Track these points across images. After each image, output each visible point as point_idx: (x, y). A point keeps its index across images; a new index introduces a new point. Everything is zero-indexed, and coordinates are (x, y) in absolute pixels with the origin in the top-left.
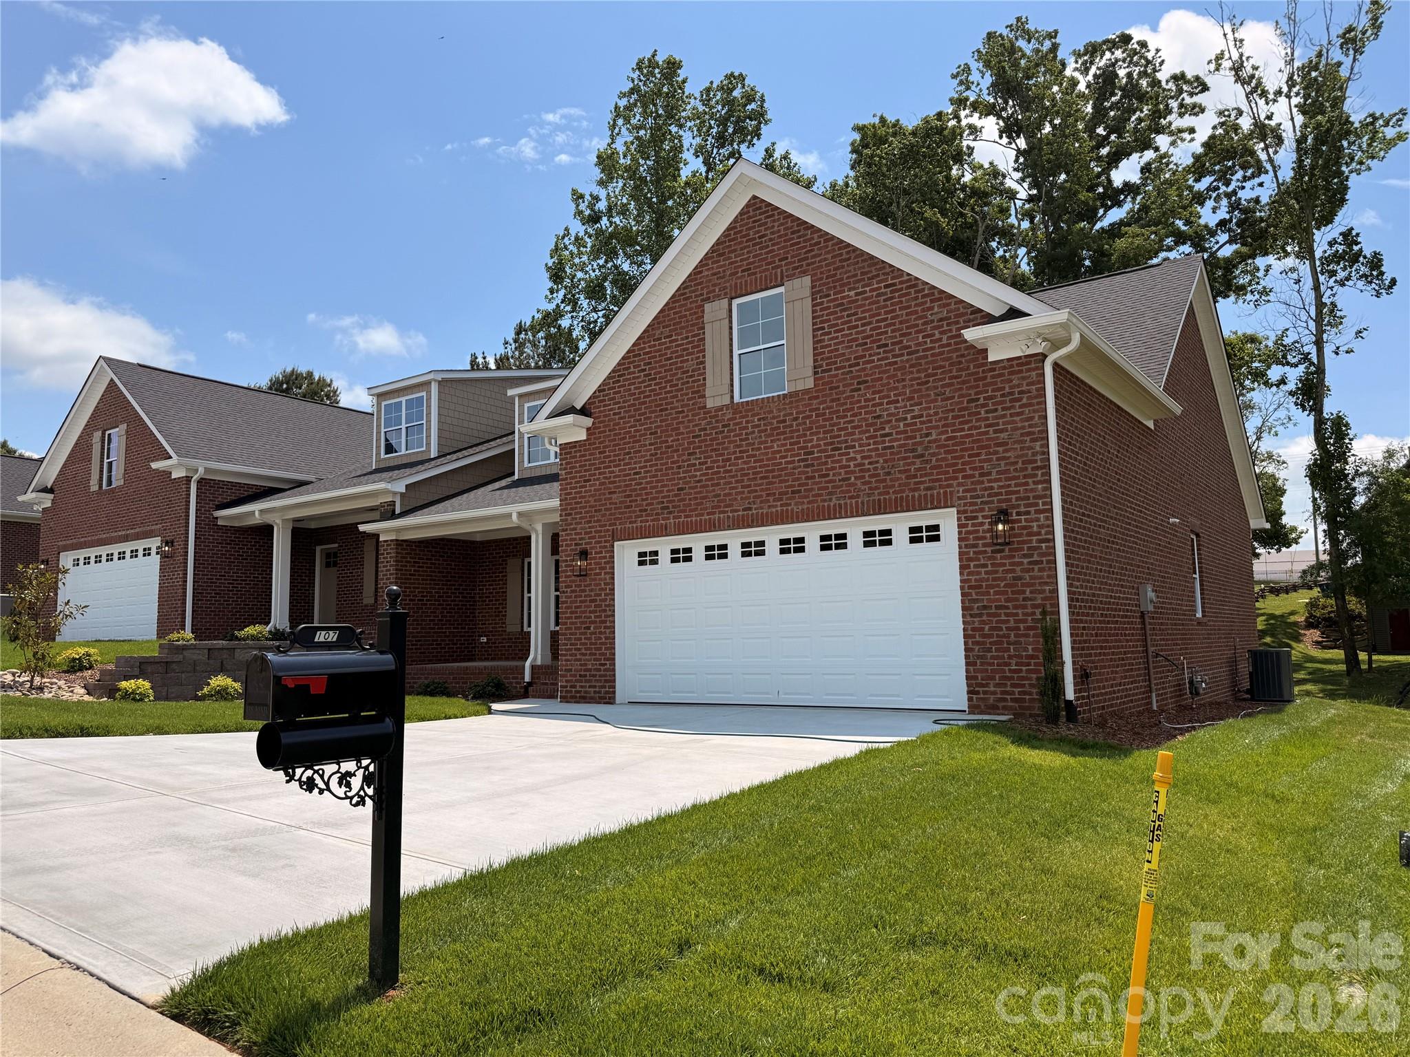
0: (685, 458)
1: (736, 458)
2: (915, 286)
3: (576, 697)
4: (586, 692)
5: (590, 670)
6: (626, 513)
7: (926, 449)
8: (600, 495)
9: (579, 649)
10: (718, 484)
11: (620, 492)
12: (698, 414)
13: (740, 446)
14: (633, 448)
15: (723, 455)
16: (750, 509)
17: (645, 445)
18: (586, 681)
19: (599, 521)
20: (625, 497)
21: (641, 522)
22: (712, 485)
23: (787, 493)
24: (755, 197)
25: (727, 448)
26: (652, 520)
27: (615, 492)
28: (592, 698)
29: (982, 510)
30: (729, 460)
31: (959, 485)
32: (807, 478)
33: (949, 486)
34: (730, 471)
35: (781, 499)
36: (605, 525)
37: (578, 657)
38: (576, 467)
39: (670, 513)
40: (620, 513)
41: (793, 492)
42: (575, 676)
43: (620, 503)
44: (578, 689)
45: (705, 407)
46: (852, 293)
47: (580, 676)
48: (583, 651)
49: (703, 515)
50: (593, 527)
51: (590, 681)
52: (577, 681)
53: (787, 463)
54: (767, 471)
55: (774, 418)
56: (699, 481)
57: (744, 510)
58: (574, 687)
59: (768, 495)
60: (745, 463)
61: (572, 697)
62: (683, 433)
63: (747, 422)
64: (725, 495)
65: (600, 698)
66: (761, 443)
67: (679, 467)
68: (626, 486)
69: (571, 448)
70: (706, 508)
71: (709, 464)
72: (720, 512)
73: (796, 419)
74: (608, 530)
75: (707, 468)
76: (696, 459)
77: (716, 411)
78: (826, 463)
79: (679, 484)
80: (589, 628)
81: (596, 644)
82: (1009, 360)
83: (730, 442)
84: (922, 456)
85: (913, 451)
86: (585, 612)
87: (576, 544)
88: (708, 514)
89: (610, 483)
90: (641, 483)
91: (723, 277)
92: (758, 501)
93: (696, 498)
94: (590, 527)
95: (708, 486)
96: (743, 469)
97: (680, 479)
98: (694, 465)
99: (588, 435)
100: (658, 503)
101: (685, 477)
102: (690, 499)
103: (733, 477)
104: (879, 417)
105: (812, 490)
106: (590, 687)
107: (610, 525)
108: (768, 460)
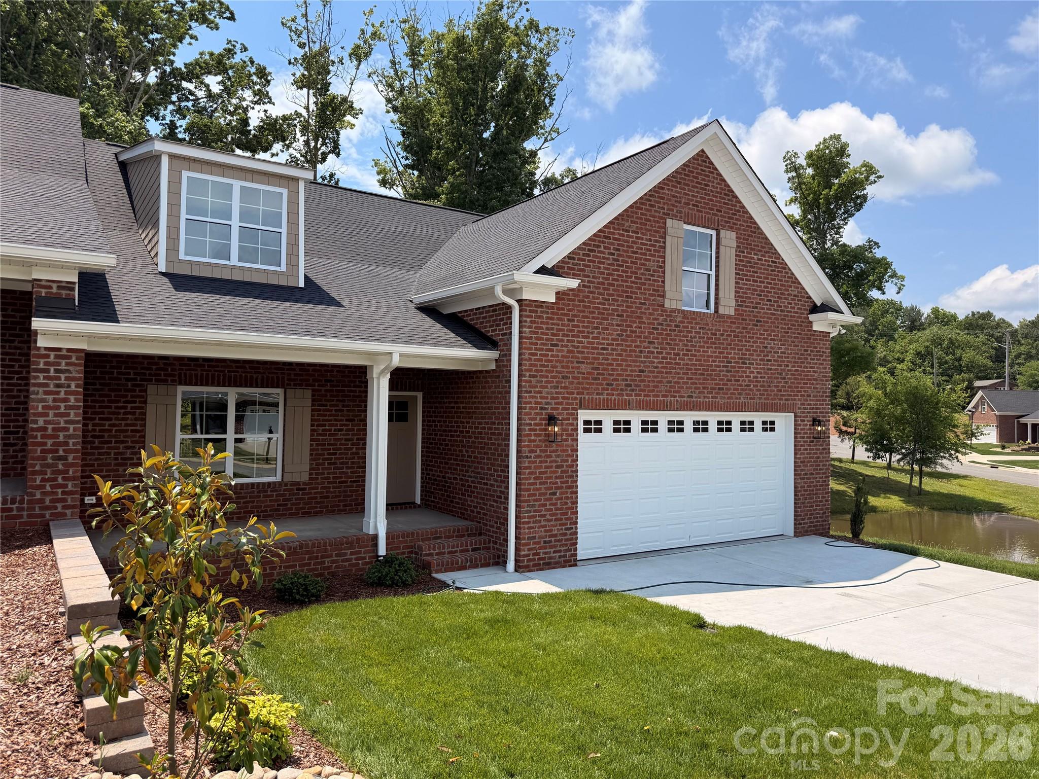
0: (646, 344)
1: (684, 355)
2: (784, 268)
3: (539, 564)
4: (550, 558)
5: (556, 535)
6: (593, 384)
7: (787, 374)
8: (568, 362)
9: (544, 516)
10: (670, 373)
11: (587, 363)
12: (658, 310)
13: (686, 345)
14: (601, 323)
15: (674, 349)
16: (692, 397)
17: (613, 325)
18: (551, 547)
19: (565, 388)
20: (593, 368)
21: (608, 394)
22: (667, 373)
23: (715, 389)
24: (703, 151)
25: (677, 345)
26: (618, 395)
27: (583, 363)
28: (556, 563)
29: (806, 417)
30: (678, 354)
31: (799, 400)
32: (728, 380)
33: (795, 400)
34: (679, 364)
35: (711, 393)
36: (573, 393)
37: (543, 523)
38: (542, 328)
39: (633, 390)
40: (588, 384)
41: (719, 389)
42: (539, 543)
43: (589, 373)
44: (542, 555)
45: (663, 306)
46: (756, 257)
47: (545, 542)
48: (548, 517)
49: (658, 396)
50: (560, 393)
51: (555, 546)
52: (540, 548)
53: (716, 366)
54: (704, 370)
55: (709, 330)
56: (656, 367)
57: (689, 397)
58: (538, 554)
59: (704, 388)
60: (689, 359)
61: (534, 565)
62: (644, 323)
63: (692, 328)
64: (675, 383)
65: (565, 561)
66: (700, 347)
67: (641, 352)
68: (594, 358)
69: (536, 306)
70: (661, 391)
71: (664, 355)
72: (672, 396)
73: (722, 335)
74: (576, 399)
75: (663, 358)
76: (655, 348)
77: (671, 312)
78: (738, 372)
79: (640, 366)
80: (555, 494)
81: (561, 509)
82: (820, 332)
83: (680, 340)
84: (784, 378)
85: (781, 374)
86: (551, 478)
87: (542, 408)
88: (663, 396)
89: (578, 352)
90: (608, 359)
91: (680, 202)
92: (697, 391)
93: (653, 381)
94: (557, 393)
95: (662, 372)
96: (687, 364)
97: (641, 362)
98: (653, 353)
99: (557, 298)
100: (623, 380)
101: (645, 362)
102: (649, 381)
103: (681, 369)
104: (766, 347)
105: (730, 389)
106: (554, 552)
107: (578, 394)
108: (705, 361)
